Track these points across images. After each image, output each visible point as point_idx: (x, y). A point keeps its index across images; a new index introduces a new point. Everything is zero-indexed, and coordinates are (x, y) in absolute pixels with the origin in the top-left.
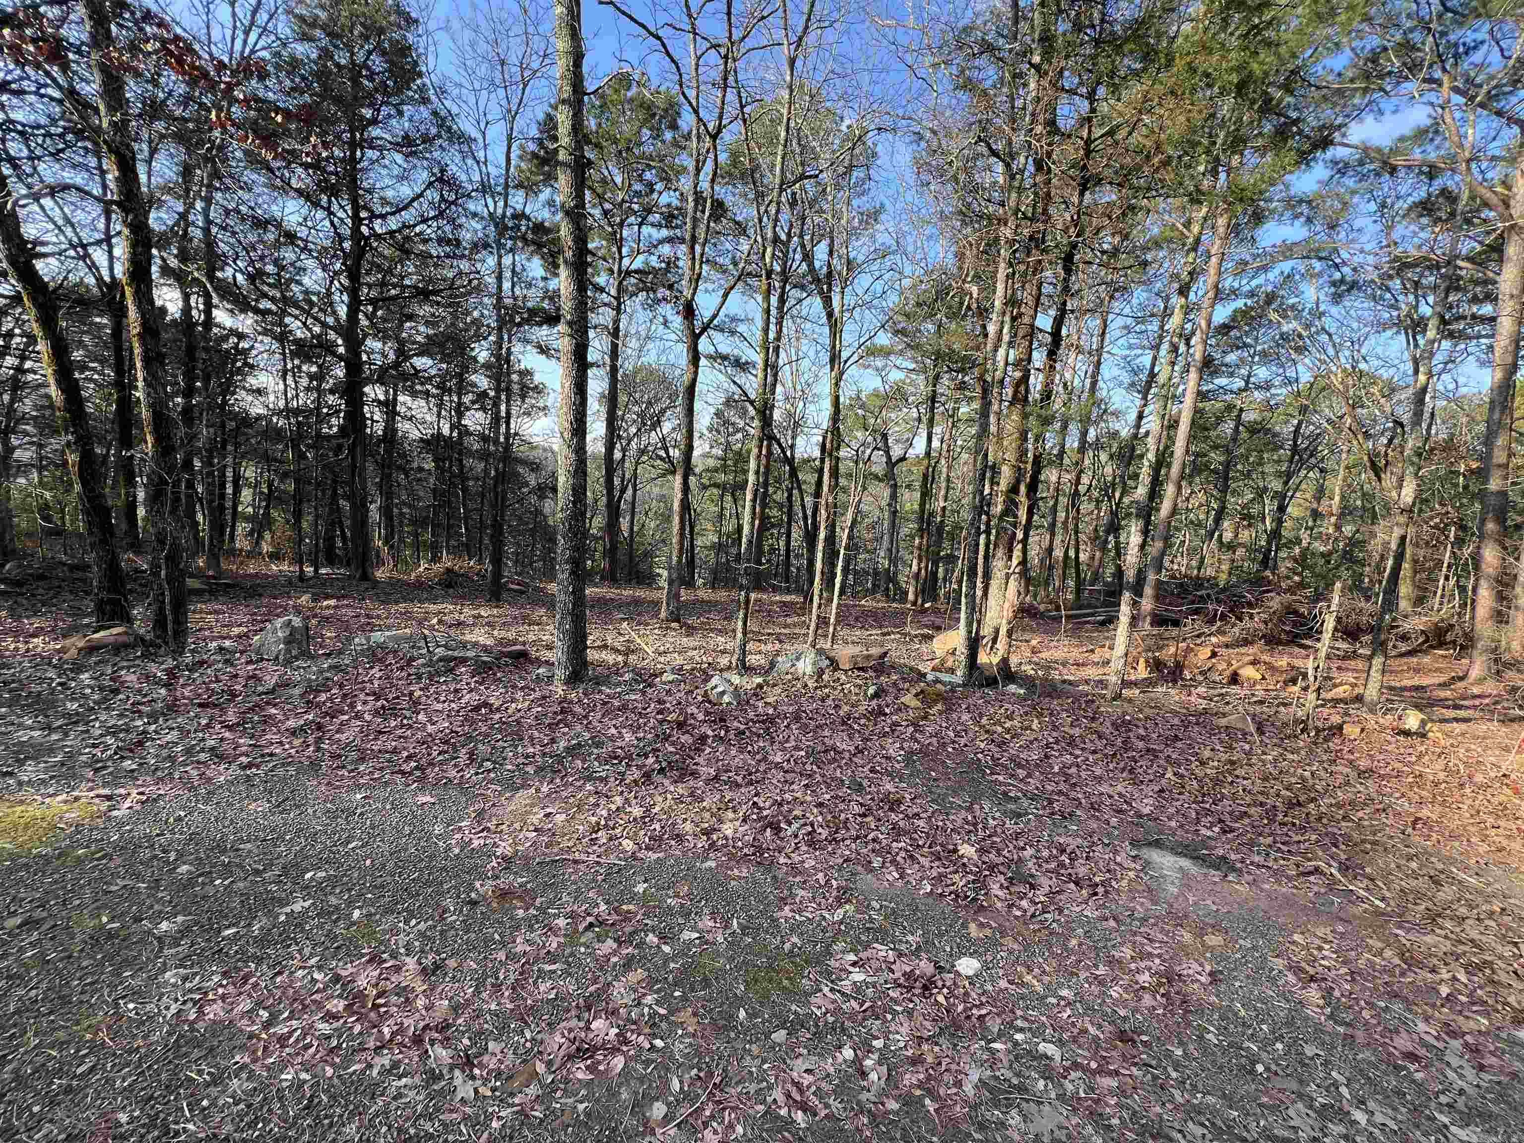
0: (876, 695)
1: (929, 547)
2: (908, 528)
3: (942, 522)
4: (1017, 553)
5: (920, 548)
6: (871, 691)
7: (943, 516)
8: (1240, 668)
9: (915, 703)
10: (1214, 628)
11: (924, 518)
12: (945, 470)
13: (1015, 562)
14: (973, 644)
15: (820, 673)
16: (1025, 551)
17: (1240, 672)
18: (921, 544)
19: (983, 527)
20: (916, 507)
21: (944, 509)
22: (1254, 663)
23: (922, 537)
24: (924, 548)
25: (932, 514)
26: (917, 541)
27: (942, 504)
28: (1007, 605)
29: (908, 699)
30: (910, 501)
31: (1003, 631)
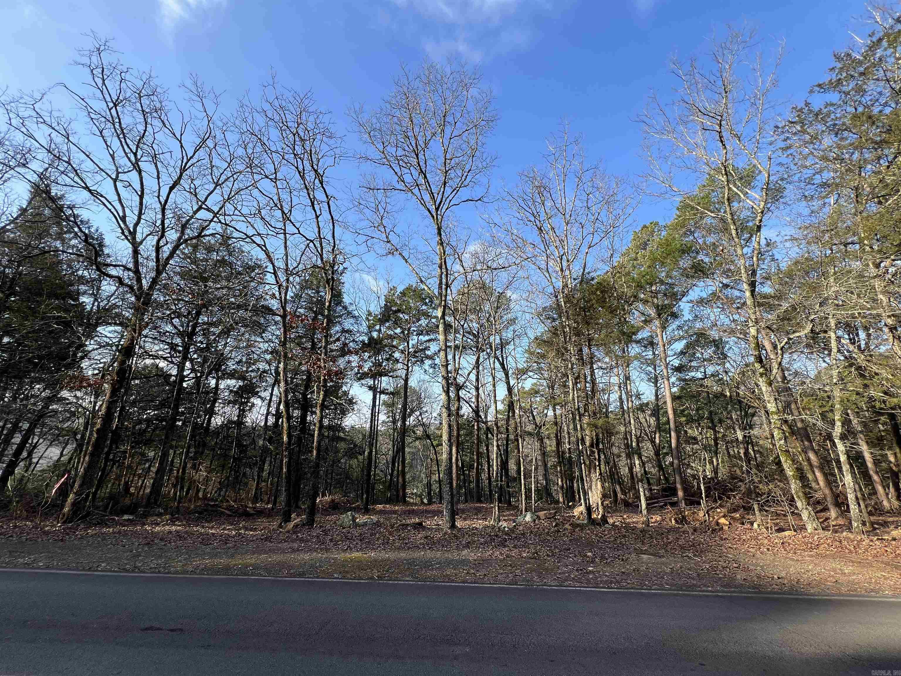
0: (556, 526)
1: (565, 471)
2: (552, 461)
3: (570, 457)
4: (598, 471)
5: (561, 473)
6: (554, 524)
7: (570, 453)
8: (718, 519)
9: (569, 527)
10: (718, 504)
11: (560, 454)
12: (565, 428)
13: (598, 474)
14: (589, 509)
15: (535, 521)
16: (600, 469)
17: (719, 521)
18: (561, 469)
19: (582, 461)
20: (554, 449)
21: (569, 449)
22: (724, 516)
23: (561, 467)
24: (563, 472)
25: (564, 452)
26: (559, 469)
27: (568, 447)
28: (599, 492)
29: (567, 526)
30: (551, 445)
31: (600, 504)
